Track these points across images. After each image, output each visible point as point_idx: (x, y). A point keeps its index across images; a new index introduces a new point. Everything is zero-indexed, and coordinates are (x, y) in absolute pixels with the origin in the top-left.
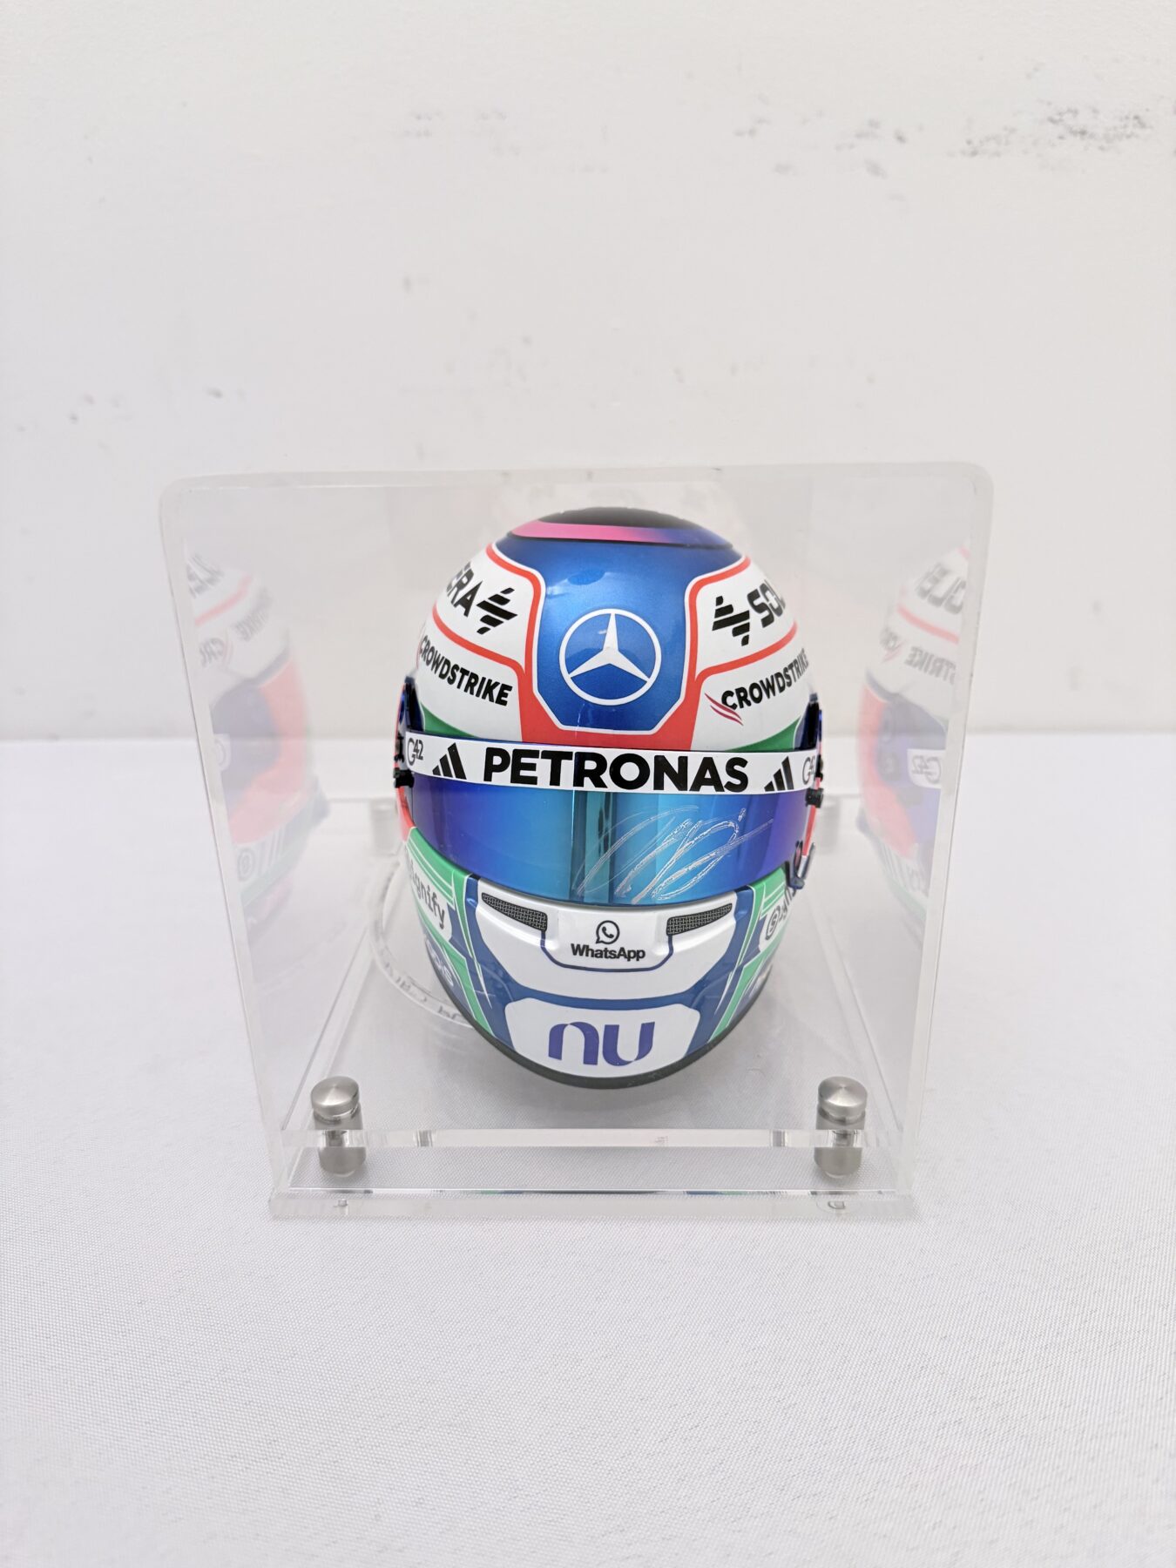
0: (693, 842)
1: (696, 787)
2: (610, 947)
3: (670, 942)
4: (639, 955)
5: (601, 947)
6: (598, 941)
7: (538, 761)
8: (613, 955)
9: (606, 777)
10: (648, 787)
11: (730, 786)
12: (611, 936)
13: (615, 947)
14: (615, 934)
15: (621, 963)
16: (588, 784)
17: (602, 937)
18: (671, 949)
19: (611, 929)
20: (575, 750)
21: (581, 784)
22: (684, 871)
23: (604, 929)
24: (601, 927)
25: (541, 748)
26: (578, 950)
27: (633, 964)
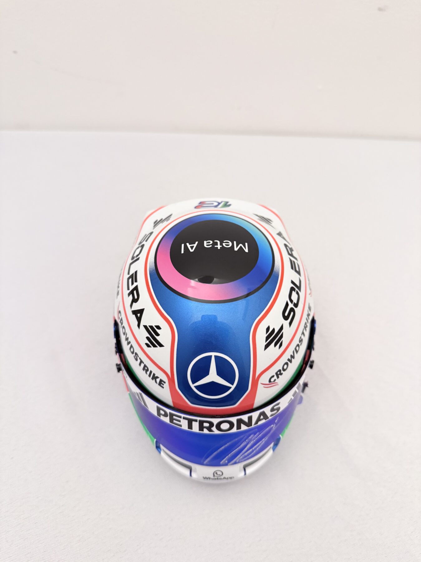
0: (255, 440)
1: (256, 423)
2: (219, 477)
3: (245, 470)
4: (231, 478)
5: (216, 477)
6: (214, 476)
7: (182, 420)
8: (221, 479)
9: (214, 429)
10: (234, 430)
11: (272, 415)
12: (220, 475)
13: (222, 477)
14: (221, 474)
15: (225, 481)
16: (206, 431)
17: (215, 475)
18: (245, 474)
19: (219, 473)
20: (199, 419)
21: (203, 430)
22: (251, 450)
23: (216, 473)
24: (215, 473)
25: (183, 415)
26: (205, 478)
27: (229, 480)
